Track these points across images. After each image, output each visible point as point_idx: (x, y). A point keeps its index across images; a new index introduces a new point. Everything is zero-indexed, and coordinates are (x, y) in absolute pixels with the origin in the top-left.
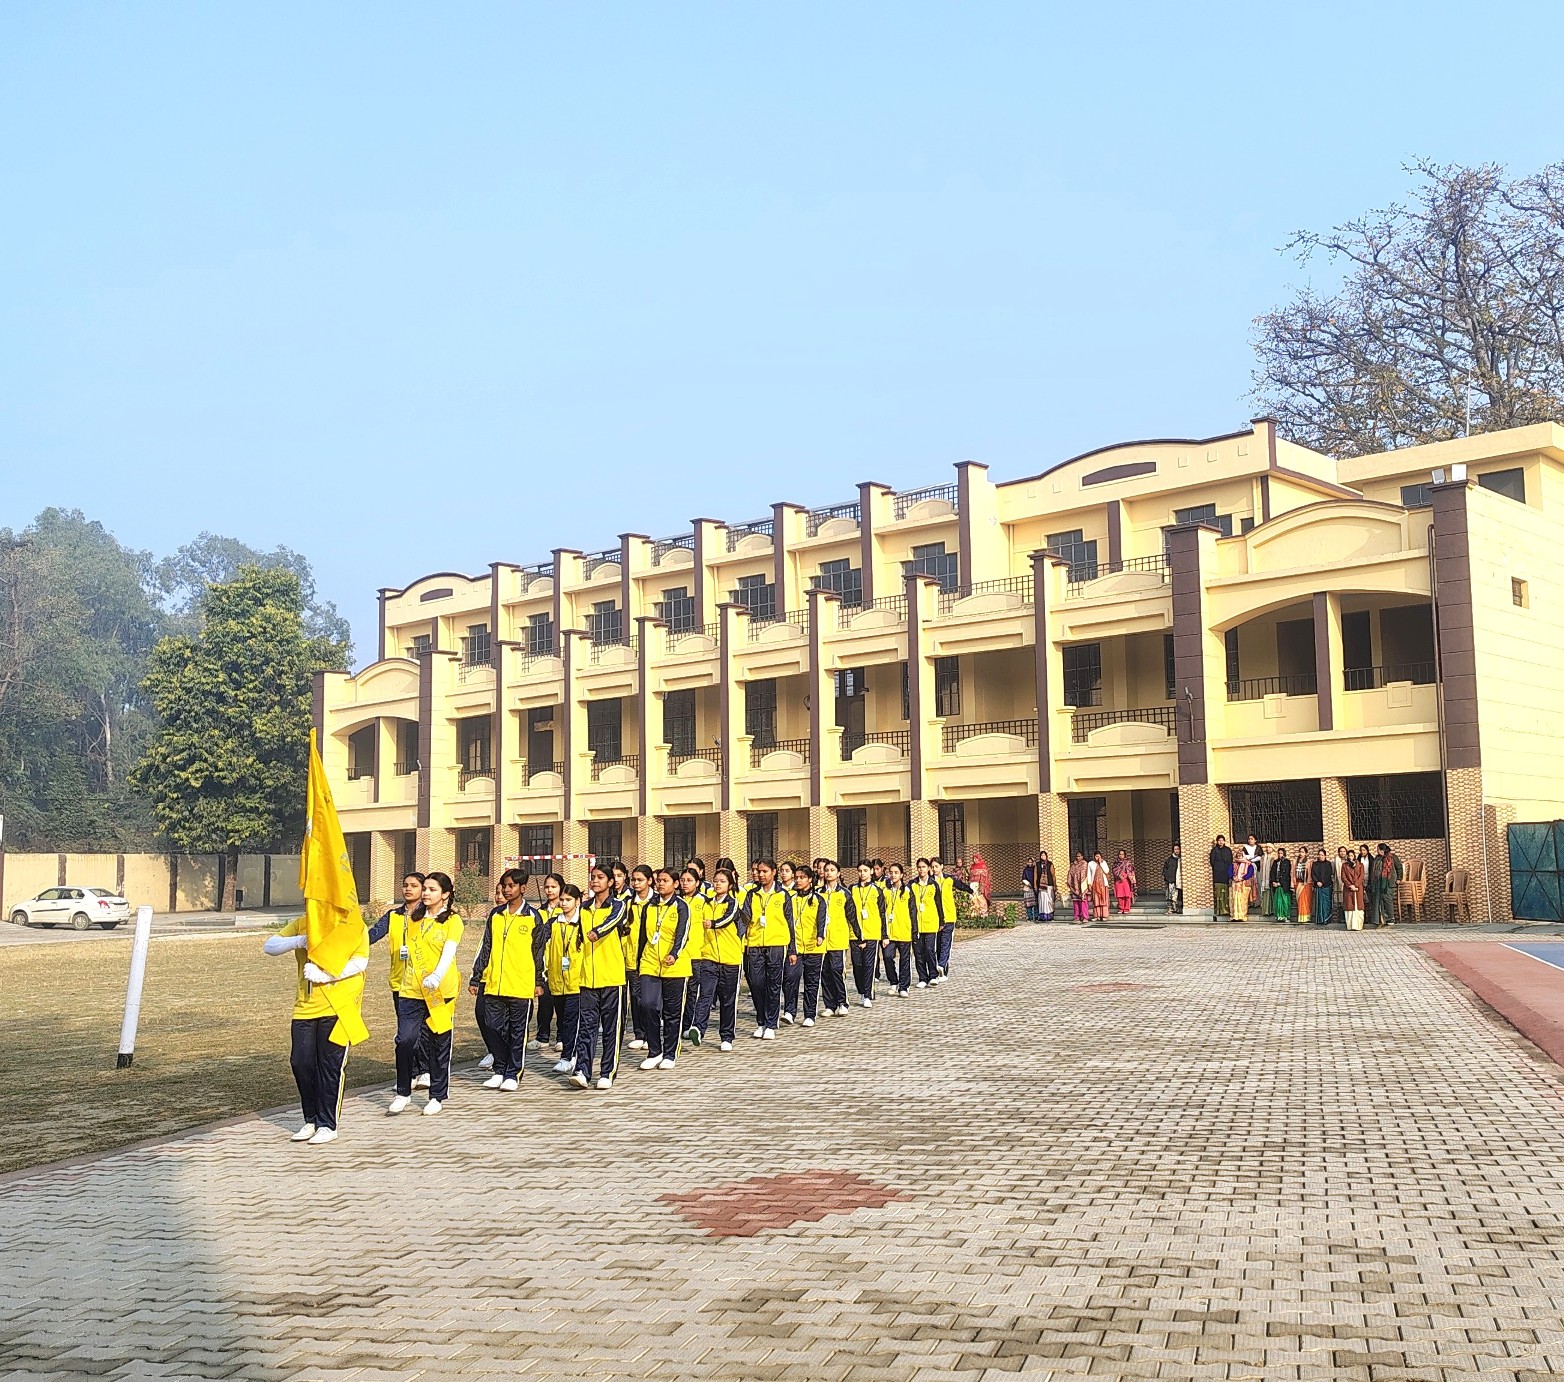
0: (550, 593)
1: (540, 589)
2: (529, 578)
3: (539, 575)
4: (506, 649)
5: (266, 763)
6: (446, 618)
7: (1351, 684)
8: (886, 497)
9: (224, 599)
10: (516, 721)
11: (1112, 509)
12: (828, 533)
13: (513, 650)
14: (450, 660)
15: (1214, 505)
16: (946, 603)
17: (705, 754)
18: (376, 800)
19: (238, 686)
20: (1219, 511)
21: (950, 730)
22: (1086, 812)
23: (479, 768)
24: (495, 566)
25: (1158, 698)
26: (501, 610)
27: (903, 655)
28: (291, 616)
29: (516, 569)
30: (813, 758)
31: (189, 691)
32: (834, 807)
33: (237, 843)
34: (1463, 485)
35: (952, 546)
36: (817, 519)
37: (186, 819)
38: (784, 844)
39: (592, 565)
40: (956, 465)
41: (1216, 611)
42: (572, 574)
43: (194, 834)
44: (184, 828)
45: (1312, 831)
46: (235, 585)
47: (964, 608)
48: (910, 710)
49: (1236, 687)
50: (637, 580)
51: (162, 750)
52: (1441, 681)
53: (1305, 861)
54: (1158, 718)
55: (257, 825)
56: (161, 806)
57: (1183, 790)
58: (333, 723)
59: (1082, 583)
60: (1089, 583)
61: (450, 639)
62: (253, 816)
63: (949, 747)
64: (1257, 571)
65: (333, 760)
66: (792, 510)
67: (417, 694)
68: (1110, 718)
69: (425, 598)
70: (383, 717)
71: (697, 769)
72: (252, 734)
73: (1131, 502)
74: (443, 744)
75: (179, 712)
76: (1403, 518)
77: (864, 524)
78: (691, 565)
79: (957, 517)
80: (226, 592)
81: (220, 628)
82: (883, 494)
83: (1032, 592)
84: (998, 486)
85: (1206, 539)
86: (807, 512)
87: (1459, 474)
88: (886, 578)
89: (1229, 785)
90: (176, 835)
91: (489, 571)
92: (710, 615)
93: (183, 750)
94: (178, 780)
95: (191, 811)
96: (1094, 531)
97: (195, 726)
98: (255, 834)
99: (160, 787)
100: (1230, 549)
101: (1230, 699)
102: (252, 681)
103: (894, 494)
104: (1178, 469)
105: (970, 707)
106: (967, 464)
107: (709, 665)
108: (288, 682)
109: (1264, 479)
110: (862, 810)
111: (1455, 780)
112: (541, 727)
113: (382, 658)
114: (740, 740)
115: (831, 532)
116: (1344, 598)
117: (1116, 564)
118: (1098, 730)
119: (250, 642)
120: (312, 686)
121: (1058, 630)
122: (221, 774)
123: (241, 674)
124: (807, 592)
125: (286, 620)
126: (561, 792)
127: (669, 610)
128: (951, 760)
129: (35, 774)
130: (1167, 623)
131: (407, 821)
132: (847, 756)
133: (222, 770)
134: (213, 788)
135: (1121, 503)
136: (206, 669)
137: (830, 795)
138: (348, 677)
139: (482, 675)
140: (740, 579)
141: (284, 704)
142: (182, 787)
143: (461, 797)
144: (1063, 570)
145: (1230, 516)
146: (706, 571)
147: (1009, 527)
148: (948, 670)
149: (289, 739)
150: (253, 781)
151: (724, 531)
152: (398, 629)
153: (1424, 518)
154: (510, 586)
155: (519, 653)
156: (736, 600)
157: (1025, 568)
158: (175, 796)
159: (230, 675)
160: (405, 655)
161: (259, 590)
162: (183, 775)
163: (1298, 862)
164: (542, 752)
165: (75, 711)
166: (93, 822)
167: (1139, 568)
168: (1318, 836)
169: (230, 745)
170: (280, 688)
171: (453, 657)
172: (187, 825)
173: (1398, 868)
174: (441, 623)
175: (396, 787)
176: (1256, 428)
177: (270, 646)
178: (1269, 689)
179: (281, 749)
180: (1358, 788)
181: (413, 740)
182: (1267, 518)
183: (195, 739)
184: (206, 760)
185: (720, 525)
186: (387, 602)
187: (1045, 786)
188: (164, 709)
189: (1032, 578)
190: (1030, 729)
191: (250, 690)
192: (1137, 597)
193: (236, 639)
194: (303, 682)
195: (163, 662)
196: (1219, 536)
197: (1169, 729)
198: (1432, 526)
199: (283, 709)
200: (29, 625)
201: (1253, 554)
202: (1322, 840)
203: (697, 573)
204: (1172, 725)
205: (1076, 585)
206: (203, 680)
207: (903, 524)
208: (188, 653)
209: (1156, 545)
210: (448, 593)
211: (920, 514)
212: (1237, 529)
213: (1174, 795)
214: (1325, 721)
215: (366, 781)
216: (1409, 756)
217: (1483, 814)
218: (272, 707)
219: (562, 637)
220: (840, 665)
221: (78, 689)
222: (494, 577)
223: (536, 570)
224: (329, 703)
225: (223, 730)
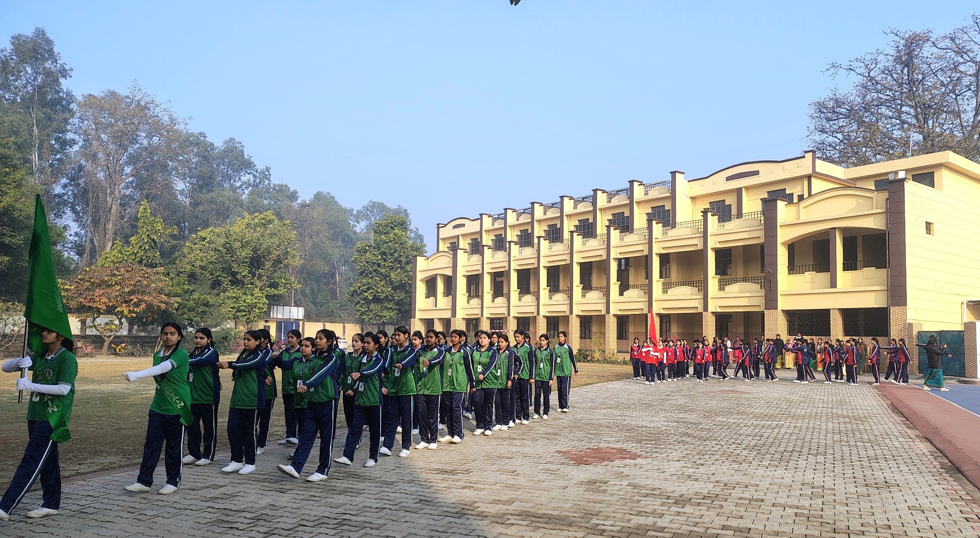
0: (503, 226)
1: (499, 224)
2: (495, 220)
3: (499, 218)
4: (486, 248)
5: (395, 291)
6: (462, 235)
7: (846, 268)
8: (640, 186)
9: (380, 227)
10: (489, 277)
11: (739, 191)
12: (615, 201)
13: (488, 248)
14: (464, 252)
15: (785, 189)
16: (665, 231)
17: (563, 291)
18: (436, 306)
19: (385, 261)
20: (788, 192)
21: (665, 284)
22: (724, 320)
23: (474, 295)
24: (481, 215)
25: (757, 273)
26: (484, 232)
27: (646, 253)
28: (404, 234)
29: (490, 216)
30: (607, 294)
31: (368, 262)
32: (616, 315)
33: (385, 321)
34: (903, 180)
35: (668, 207)
36: (611, 196)
37: (367, 311)
38: (594, 329)
39: (519, 215)
40: (671, 173)
41: (783, 236)
42: (511, 218)
43: (370, 317)
44: (366, 314)
45: (825, 330)
46: (384, 222)
47: (672, 233)
48: (649, 275)
49: (793, 268)
50: (537, 221)
51: (358, 285)
52: (889, 267)
53: (821, 344)
54: (756, 281)
55: (392, 314)
56: (358, 306)
57: (766, 312)
58: (420, 276)
59: (724, 223)
60: (727, 223)
61: (464, 244)
62: (390, 311)
63: (665, 291)
64: (803, 218)
65: (421, 289)
66: (601, 192)
67: (451, 265)
68: (735, 281)
69: (454, 227)
70: (439, 274)
71: (560, 297)
72: (390, 279)
73: (747, 188)
74: (461, 285)
75: (364, 270)
76: (874, 195)
77: (631, 197)
78: (559, 215)
79: (670, 195)
80: (381, 224)
81: (379, 238)
82: (639, 185)
83: (702, 226)
84: (689, 181)
85: (781, 204)
86: (607, 192)
87: (901, 175)
88: (640, 220)
89: (788, 310)
90: (363, 317)
91: (479, 217)
92: (566, 235)
93: (366, 285)
94: (364, 296)
95: (368, 308)
96: (730, 200)
97: (370, 276)
98: (391, 318)
99: (358, 299)
100: (792, 209)
101: (789, 274)
102: (390, 259)
103: (644, 185)
104: (769, 174)
105: (674, 275)
106: (675, 172)
107: (566, 255)
108: (403, 259)
109: (809, 177)
110: (627, 316)
111: (894, 312)
112: (498, 279)
113: (438, 251)
114: (577, 286)
115: (617, 201)
116: (844, 230)
117: (740, 215)
118: (730, 286)
119: (390, 244)
120: (412, 262)
121: (712, 243)
122: (379, 294)
123: (386, 256)
124: (606, 226)
125: (402, 235)
126: (506, 305)
127: (550, 233)
128: (665, 297)
129: (313, 292)
130: (762, 241)
131: (447, 315)
132: (621, 294)
133: (379, 293)
134: (376, 300)
135: (743, 188)
136: (374, 254)
137: (614, 310)
138: (425, 258)
139: (476, 258)
140: (579, 220)
141: (402, 268)
142: (365, 299)
143: (468, 306)
144: (716, 217)
145: (793, 194)
146: (565, 218)
147: (693, 199)
148: (665, 259)
149: (403, 282)
150: (390, 297)
151: (573, 201)
152: (444, 239)
153: (884, 195)
154: (487, 223)
155: (491, 250)
156: (577, 229)
157: (700, 216)
158: (363, 302)
159: (382, 257)
160: (447, 250)
161: (392, 224)
162: (366, 294)
163: (818, 345)
164: (499, 290)
165: (327, 269)
166: (333, 311)
167: (750, 217)
168: (828, 333)
169: (382, 283)
170: (400, 261)
171: (465, 251)
172: (367, 313)
173: (866, 349)
174: (460, 238)
175: (443, 301)
176: (807, 155)
177: (397, 246)
178: (808, 269)
179: (400, 285)
180: (849, 315)
181: (450, 283)
182: (810, 195)
183: (370, 281)
184: (374, 289)
185: (571, 198)
186: (440, 229)
187: (706, 308)
188: (359, 269)
189: (702, 221)
190: (700, 285)
191: (389, 262)
192: (748, 229)
193: (385, 243)
194: (408, 260)
195: (359, 251)
196: (786, 203)
197: (761, 286)
198: (888, 199)
199: (401, 270)
200: (311, 237)
201: (802, 211)
202: (830, 336)
203: (561, 218)
204: (763, 284)
205: (721, 224)
206: (373, 258)
207: (647, 198)
208: (367, 248)
209: (759, 207)
210: (463, 225)
211: (654, 193)
212: (795, 200)
213: (762, 314)
214: (833, 284)
215: (432, 299)
216: (871, 300)
217: (907, 327)
218: (397, 269)
219: (508, 244)
220: (619, 256)
221: (328, 261)
222: (481, 219)
223: (497, 216)
224: (418, 269)
225: (380, 278)
